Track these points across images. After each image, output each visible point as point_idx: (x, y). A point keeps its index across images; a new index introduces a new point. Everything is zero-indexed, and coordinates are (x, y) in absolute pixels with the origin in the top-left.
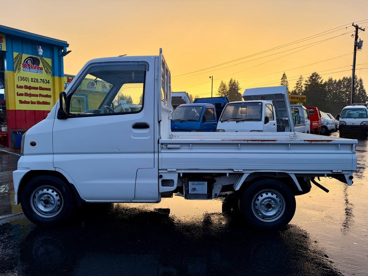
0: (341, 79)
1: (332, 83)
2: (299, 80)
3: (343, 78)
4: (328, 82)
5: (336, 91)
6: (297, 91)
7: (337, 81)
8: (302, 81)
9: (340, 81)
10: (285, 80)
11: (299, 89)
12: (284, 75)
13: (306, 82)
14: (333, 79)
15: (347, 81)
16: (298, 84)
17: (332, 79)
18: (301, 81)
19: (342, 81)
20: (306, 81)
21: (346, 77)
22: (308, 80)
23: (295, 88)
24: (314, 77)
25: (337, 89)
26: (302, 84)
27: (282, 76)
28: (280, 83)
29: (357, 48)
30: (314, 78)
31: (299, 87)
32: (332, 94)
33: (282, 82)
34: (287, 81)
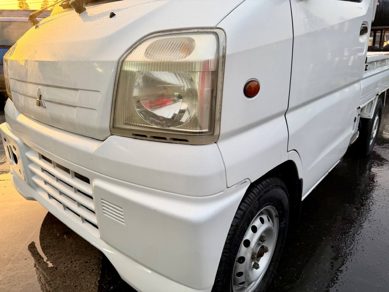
33: (20, 3)
34: (27, 4)
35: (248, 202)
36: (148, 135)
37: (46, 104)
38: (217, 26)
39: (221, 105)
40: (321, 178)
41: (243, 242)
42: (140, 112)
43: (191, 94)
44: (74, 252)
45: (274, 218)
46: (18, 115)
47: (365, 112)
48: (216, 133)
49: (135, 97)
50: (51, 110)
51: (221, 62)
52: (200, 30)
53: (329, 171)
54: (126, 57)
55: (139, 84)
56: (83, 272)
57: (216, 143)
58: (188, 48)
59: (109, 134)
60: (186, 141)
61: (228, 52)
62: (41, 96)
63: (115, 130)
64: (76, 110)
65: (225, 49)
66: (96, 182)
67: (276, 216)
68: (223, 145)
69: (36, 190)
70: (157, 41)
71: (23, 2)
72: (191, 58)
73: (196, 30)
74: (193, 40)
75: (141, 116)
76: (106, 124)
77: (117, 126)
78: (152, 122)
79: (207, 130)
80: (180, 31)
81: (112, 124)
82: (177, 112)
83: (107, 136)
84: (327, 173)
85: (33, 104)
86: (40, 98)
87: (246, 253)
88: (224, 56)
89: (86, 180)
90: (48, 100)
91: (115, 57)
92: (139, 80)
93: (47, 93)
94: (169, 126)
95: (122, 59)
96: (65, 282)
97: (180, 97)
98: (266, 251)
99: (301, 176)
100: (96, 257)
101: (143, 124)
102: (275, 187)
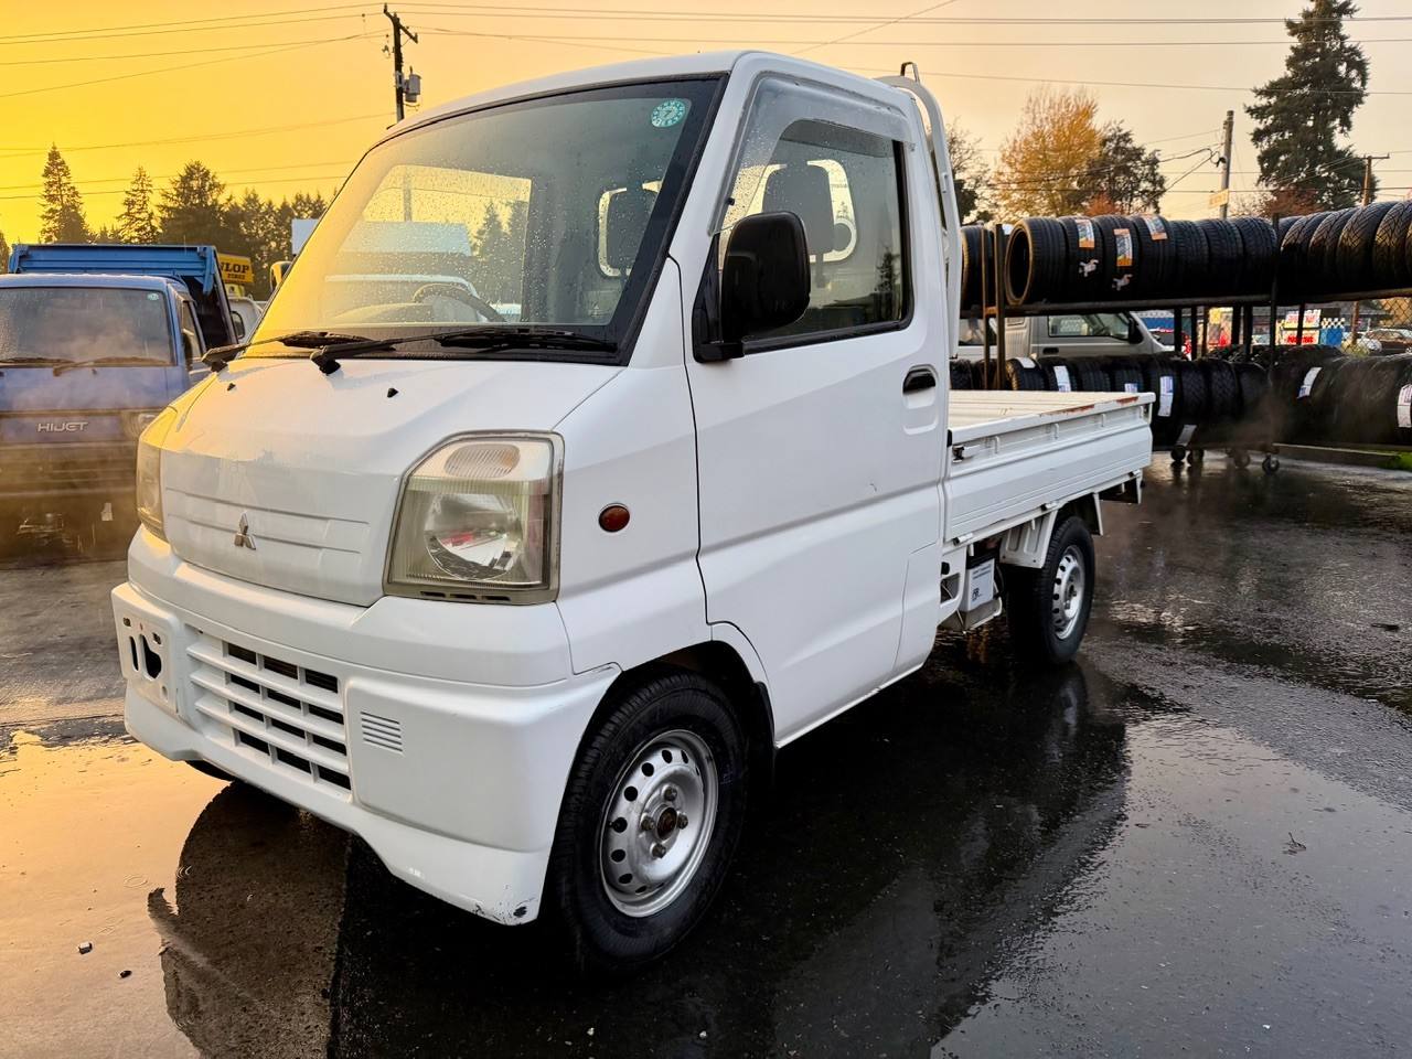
0: (291, 201)
1: (258, 211)
2: (135, 187)
3: (296, 197)
4: (244, 206)
5: (278, 245)
6: (135, 234)
7: (277, 205)
8: (148, 194)
9: (284, 206)
10: (64, 180)
11: (141, 224)
12: (54, 156)
13: (168, 197)
14: (262, 199)
15: (310, 209)
16: (133, 203)
17: (256, 196)
18: (142, 191)
19: (295, 207)
20: (166, 195)
21: (305, 197)
22: (175, 193)
23: (123, 222)
24: (195, 182)
25: (280, 235)
26: (151, 208)
27: (44, 162)
28: (42, 190)
29: (404, 98)
30: (195, 184)
31: (137, 216)
32: (265, 254)
33: (51, 186)
34: (73, 188)
35: (626, 712)
36: (448, 593)
37: (256, 543)
38: (554, 430)
39: (559, 543)
40: (852, 700)
41: (624, 791)
42: (436, 556)
43: (516, 528)
44: (281, 876)
45: (705, 761)
46: (177, 566)
47: (1025, 551)
48: (553, 586)
49: (427, 533)
50: (266, 554)
51: (555, 481)
52: (529, 435)
53: (883, 687)
54: (415, 469)
55: (434, 511)
56: (303, 911)
57: (554, 601)
58: (512, 458)
59: (381, 594)
60: (506, 599)
61: (566, 469)
62: (246, 528)
63: (391, 586)
64: (321, 553)
65: (562, 464)
66: (350, 683)
67: (709, 759)
68: (565, 604)
69: (201, 733)
70: (464, 448)
71: (60, 180)
72: (513, 476)
73: (523, 435)
74: (517, 450)
75: (437, 562)
76: (377, 578)
77: (396, 580)
78: (455, 571)
79: (538, 582)
80: (499, 434)
81: (386, 578)
82: (498, 557)
83: (375, 597)
84: (875, 692)
85: (226, 543)
86: (245, 532)
87: (629, 812)
88: (560, 475)
89: (329, 683)
90: (263, 535)
91: (397, 469)
92: (435, 506)
93: (259, 524)
94: (482, 578)
95: (408, 473)
96: (266, 927)
97: (500, 531)
98: (682, 823)
99: (757, 675)
100: (332, 884)
101: (440, 574)
102: (691, 692)
